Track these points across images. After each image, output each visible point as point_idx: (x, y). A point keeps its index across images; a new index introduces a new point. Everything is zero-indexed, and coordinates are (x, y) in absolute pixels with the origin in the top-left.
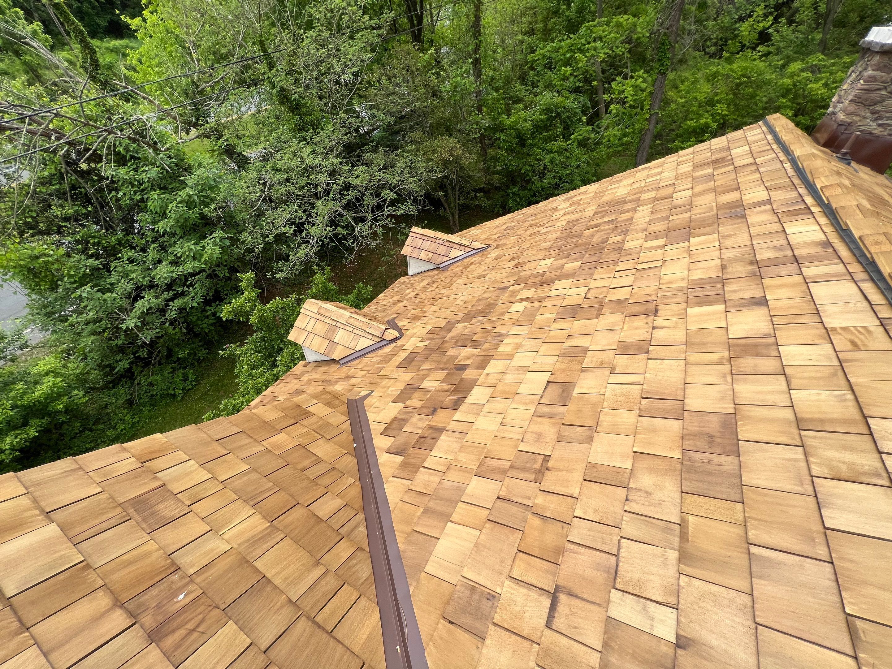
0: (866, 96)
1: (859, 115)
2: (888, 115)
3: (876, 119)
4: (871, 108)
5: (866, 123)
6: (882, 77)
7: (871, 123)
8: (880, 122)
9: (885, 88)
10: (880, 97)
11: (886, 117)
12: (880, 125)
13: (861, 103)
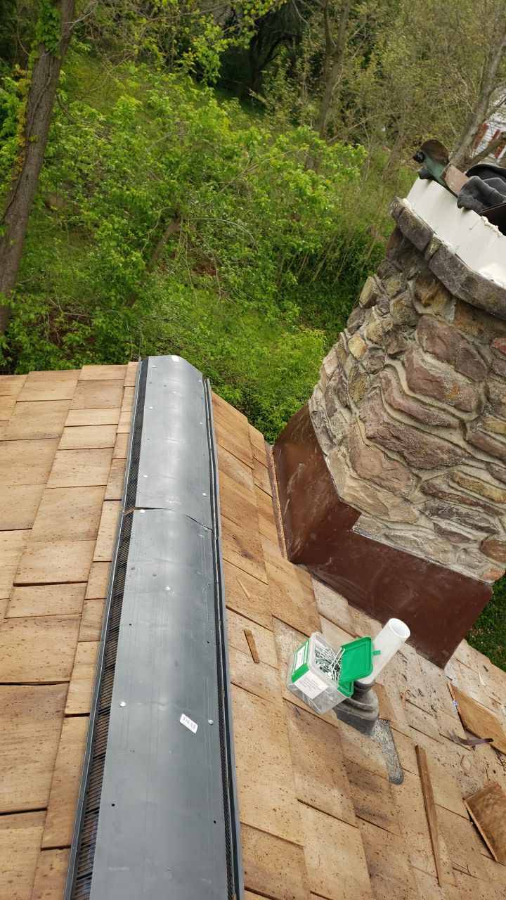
0: (413, 437)
1: (392, 490)
2: (463, 509)
3: (436, 512)
4: (425, 476)
5: (409, 518)
6: (457, 389)
7: (423, 521)
8: (444, 524)
9: (463, 425)
10: (449, 451)
11: (458, 514)
12: (441, 532)
13: (400, 453)
